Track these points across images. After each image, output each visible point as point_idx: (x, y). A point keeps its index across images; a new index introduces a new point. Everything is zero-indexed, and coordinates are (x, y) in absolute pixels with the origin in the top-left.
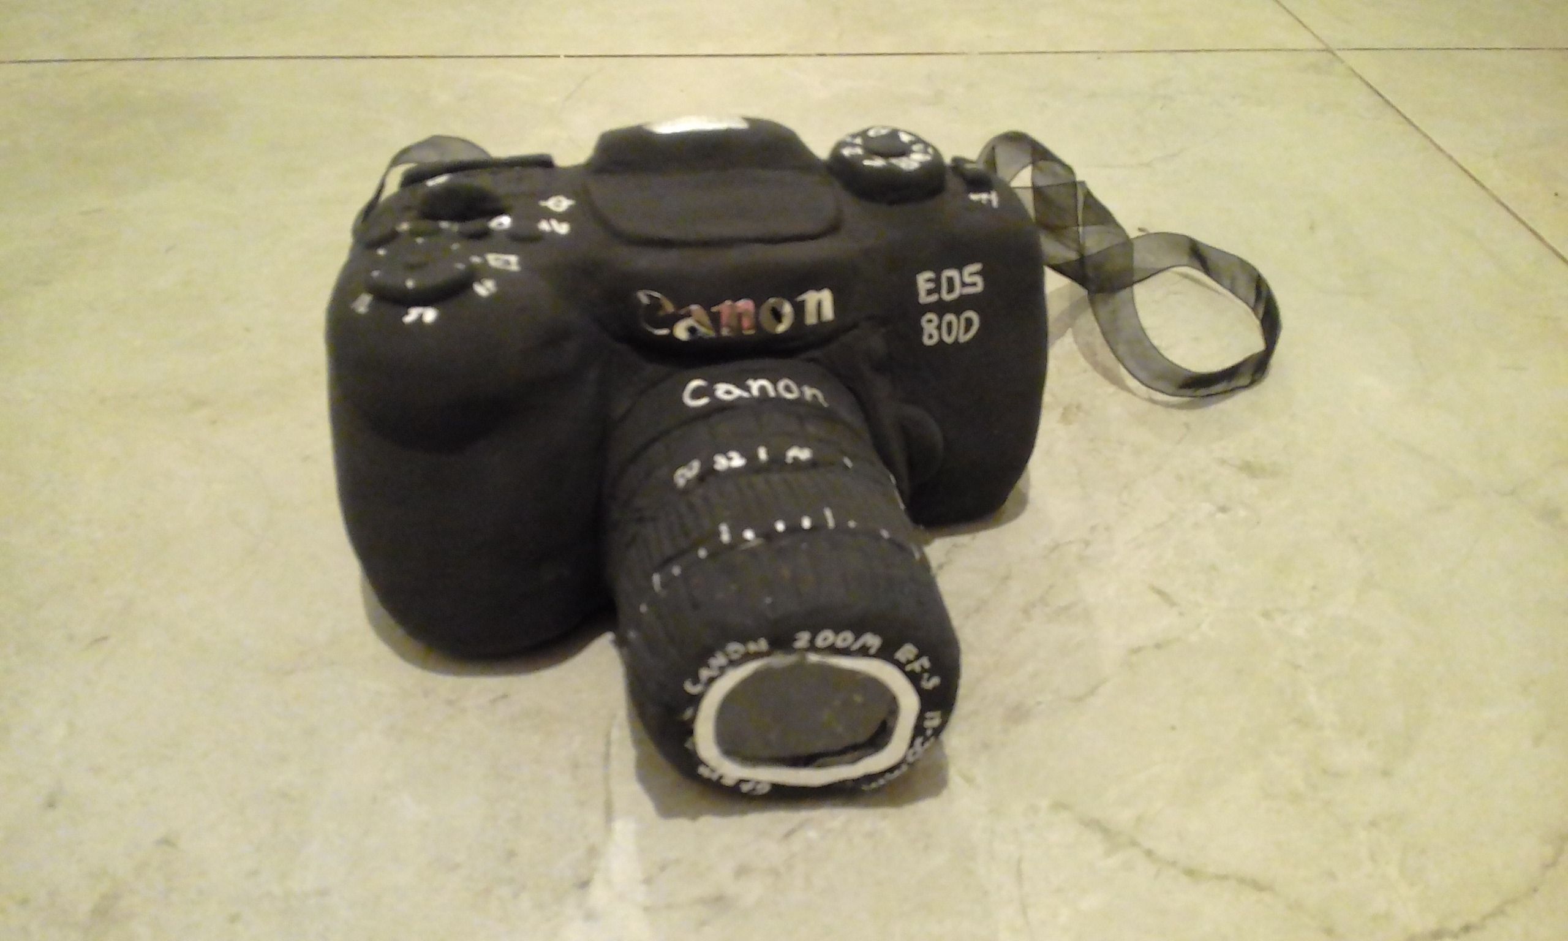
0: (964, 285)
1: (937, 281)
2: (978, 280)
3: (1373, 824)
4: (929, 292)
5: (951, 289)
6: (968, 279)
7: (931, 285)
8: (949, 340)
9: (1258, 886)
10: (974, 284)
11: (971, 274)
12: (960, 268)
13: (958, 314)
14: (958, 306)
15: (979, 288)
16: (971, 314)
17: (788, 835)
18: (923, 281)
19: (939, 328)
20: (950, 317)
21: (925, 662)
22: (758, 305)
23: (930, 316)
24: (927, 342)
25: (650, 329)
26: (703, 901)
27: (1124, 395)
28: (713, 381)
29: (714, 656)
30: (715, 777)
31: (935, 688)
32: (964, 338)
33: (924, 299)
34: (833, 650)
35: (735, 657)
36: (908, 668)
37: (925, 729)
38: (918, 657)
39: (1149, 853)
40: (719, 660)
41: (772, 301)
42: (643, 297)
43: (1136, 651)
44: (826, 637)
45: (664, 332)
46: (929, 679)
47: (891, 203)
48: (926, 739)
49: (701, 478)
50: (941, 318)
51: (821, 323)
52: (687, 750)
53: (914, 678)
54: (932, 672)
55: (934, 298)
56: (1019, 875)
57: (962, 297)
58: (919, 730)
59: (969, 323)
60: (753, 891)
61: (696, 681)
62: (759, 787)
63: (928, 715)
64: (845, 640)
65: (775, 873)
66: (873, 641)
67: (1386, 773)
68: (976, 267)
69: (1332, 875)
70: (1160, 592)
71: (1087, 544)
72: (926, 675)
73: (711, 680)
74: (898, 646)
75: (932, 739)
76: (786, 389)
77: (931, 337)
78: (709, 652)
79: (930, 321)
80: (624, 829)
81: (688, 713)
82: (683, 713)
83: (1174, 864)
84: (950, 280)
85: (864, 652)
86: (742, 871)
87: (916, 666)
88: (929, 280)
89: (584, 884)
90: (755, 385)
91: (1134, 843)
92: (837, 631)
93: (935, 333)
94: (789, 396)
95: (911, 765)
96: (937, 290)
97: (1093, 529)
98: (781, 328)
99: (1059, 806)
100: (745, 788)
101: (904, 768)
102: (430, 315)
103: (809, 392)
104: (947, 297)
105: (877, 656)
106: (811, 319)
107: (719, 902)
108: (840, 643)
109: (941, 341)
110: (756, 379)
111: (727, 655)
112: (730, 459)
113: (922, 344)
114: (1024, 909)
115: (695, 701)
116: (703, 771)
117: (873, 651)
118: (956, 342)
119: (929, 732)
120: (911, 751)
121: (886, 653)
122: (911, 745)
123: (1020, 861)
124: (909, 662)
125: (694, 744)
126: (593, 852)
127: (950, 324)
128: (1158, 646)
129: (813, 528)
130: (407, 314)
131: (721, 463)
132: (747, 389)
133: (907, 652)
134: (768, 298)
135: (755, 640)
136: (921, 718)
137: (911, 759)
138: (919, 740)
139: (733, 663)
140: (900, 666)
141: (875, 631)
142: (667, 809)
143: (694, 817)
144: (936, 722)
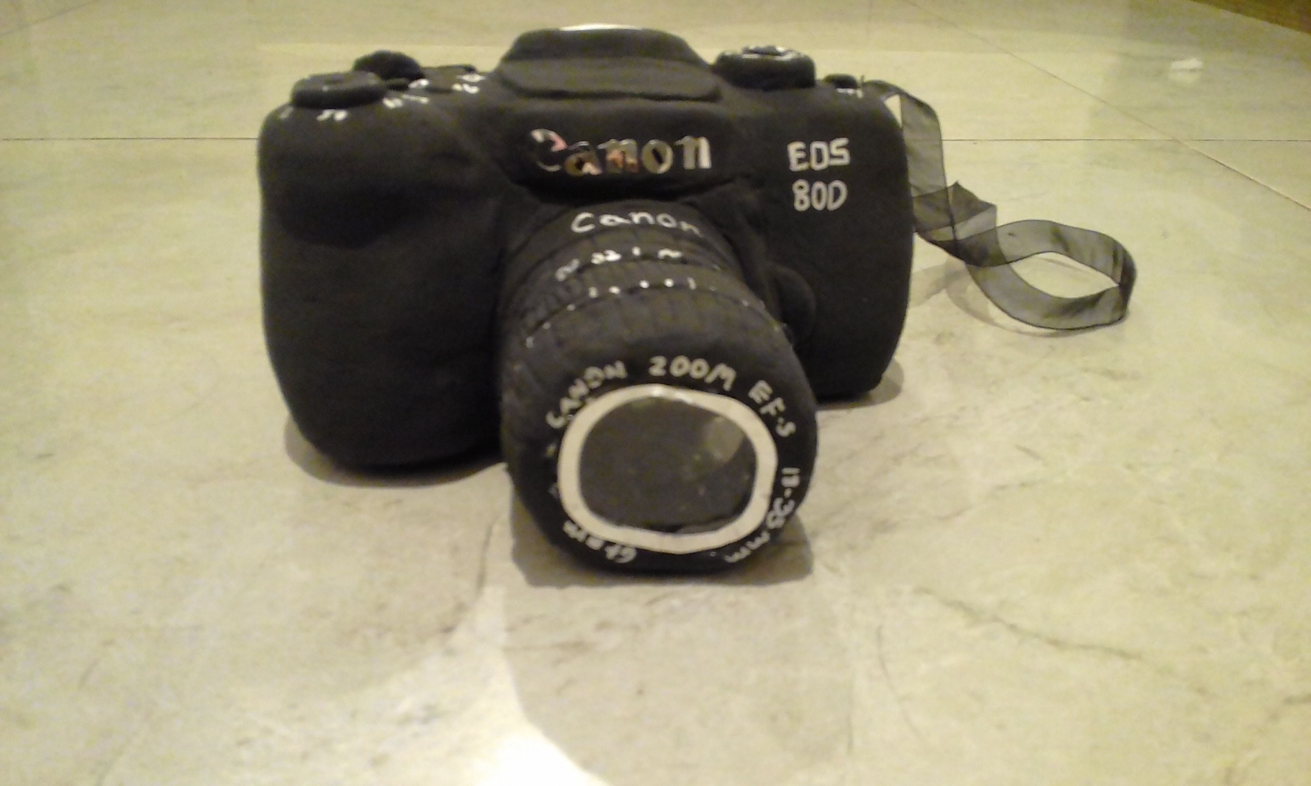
0: (832, 156)
1: (807, 151)
2: (844, 152)
3: (1244, 613)
4: (800, 161)
5: (820, 160)
6: (835, 152)
7: (801, 155)
8: (819, 207)
9: (1124, 655)
10: (841, 157)
11: (838, 148)
12: (828, 140)
13: (827, 182)
14: (828, 175)
15: (846, 161)
16: (838, 184)
17: (652, 602)
18: (794, 150)
19: (809, 194)
20: (819, 185)
21: (779, 403)
22: (641, 145)
23: (801, 182)
24: (799, 207)
25: (541, 165)
26: (563, 646)
27: (992, 329)
28: (598, 214)
29: (575, 384)
30: (580, 536)
31: (791, 435)
32: (833, 206)
33: (795, 167)
34: (687, 383)
35: (595, 384)
36: (764, 410)
37: (784, 489)
38: (772, 397)
39: (1013, 628)
40: (579, 389)
41: (653, 143)
42: (538, 135)
43: (1003, 488)
44: (681, 366)
45: (554, 168)
46: (784, 425)
47: (767, 89)
48: (785, 502)
49: (580, 271)
50: (811, 186)
51: (698, 170)
52: (551, 497)
53: (770, 422)
54: (788, 416)
55: (804, 166)
56: (879, 638)
57: (830, 168)
58: (777, 490)
59: (837, 192)
60: (612, 640)
61: (558, 414)
62: (625, 552)
63: (786, 471)
64: (699, 369)
65: (636, 628)
66: (727, 373)
67: (1254, 577)
68: (843, 141)
69: (1202, 650)
70: (1027, 451)
71: (956, 418)
72: (781, 420)
73: (574, 411)
74: (751, 384)
75: (792, 503)
76: (666, 221)
77: (802, 202)
78: (570, 380)
79: (801, 187)
80: (493, 594)
81: (551, 449)
82: (545, 451)
83: (1037, 635)
84: (819, 152)
85: (717, 387)
86: (603, 626)
87: (770, 409)
88: (799, 150)
89: (448, 630)
90: (636, 218)
91: (996, 619)
92: (692, 358)
93: (806, 198)
94: (667, 225)
95: (775, 533)
96: (807, 159)
97: (963, 408)
98: (664, 168)
99: (922, 591)
100: (611, 553)
101: (765, 537)
102: (341, 115)
103: (685, 226)
104: (817, 167)
105: (731, 394)
106: (689, 164)
107: (579, 647)
108: (696, 374)
109: (811, 208)
110: (637, 212)
111: (586, 382)
112: (605, 255)
113: (793, 208)
114: (882, 662)
115: (559, 435)
116: (569, 528)
117: (727, 386)
118: (826, 208)
119: (788, 493)
120: (771, 515)
121: (739, 392)
122: (771, 508)
123: (880, 628)
124: (765, 403)
125: (557, 490)
126: (461, 608)
127: (819, 193)
128: (1023, 485)
129: (675, 287)
130: (321, 114)
131: (598, 259)
132: (630, 219)
133: (760, 391)
134: (649, 140)
135: (611, 362)
136: (779, 475)
137: (771, 525)
138: (778, 502)
139: (595, 393)
140: (754, 406)
141: (730, 364)
142: (536, 578)
143: (562, 584)
144: (794, 482)
